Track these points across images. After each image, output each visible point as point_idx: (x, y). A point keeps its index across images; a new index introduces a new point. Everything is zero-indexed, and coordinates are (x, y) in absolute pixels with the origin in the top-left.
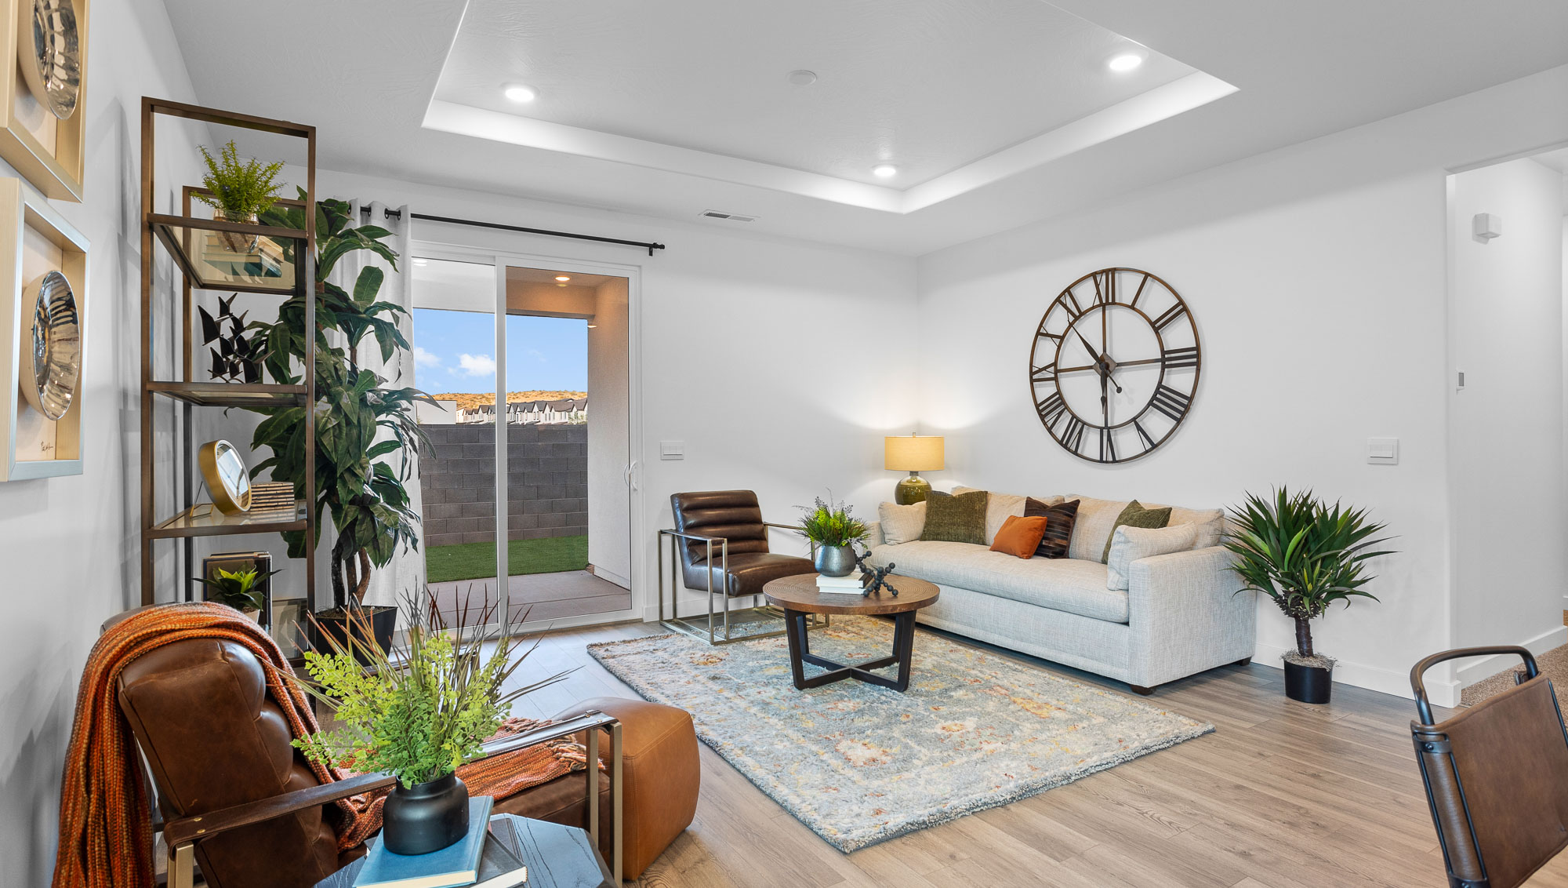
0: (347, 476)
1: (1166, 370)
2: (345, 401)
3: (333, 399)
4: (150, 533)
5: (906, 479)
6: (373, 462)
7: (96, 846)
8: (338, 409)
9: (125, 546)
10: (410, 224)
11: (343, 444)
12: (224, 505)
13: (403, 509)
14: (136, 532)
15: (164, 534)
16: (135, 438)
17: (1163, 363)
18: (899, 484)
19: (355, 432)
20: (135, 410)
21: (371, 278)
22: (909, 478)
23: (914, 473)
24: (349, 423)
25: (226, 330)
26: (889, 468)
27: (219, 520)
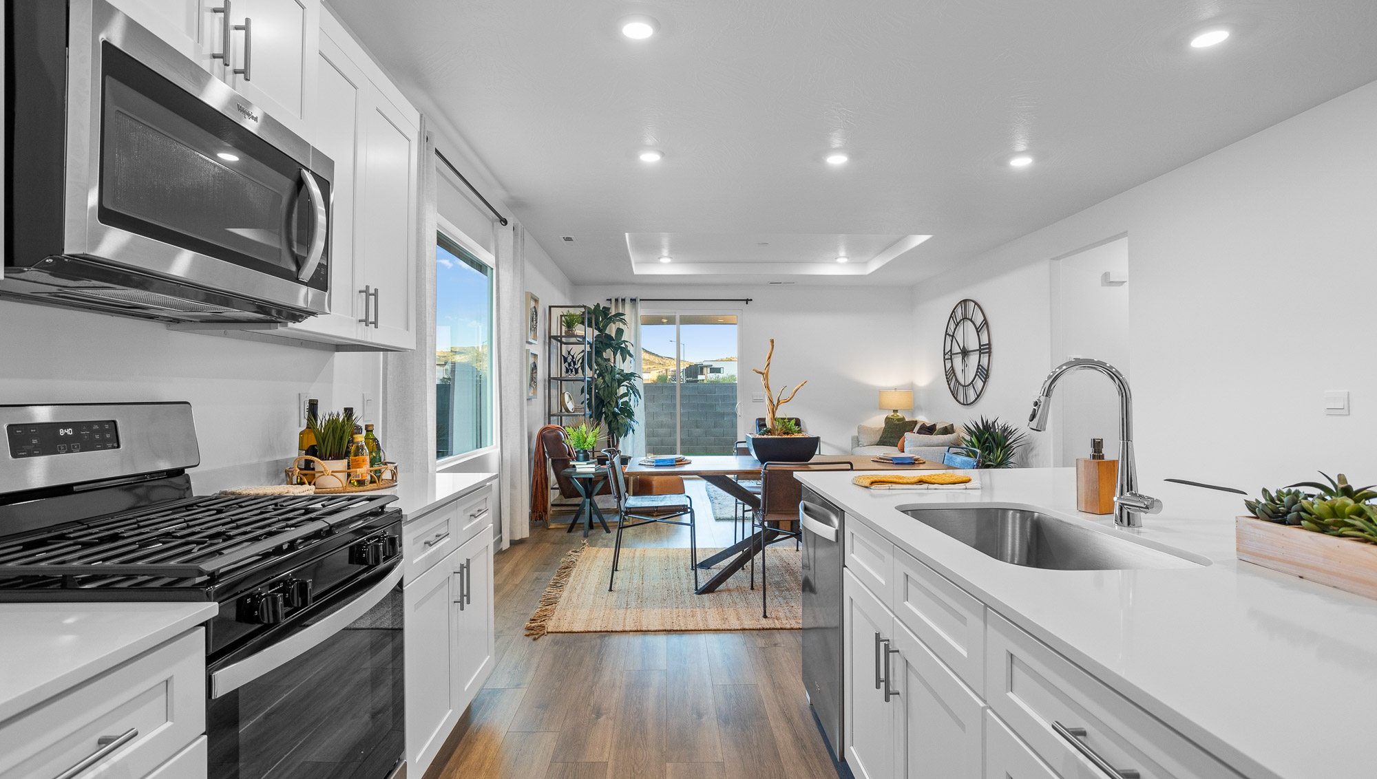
0: (608, 405)
1: (982, 355)
2: (607, 378)
3: (603, 378)
4: (550, 415)
5: (891, 414)
6: (622, 400)
7: (539, 464)
8: (604, 381)
9: (545, 418)
10: (639, 305)
11: (606, 393)
12: (567, 410)
13: (632, 419)
14: (547, 416)
15: (554, 415)
16: (547, 391)
17: (980, 352)
18: (887, 418)
19: (610, 389)
20: (547, 383)
21: (620, 332)
22: (893, 414)
23: (895, 411)
24: (608, 386)
25: (569, 360)
26: (881, 408)
27: (566, 413)
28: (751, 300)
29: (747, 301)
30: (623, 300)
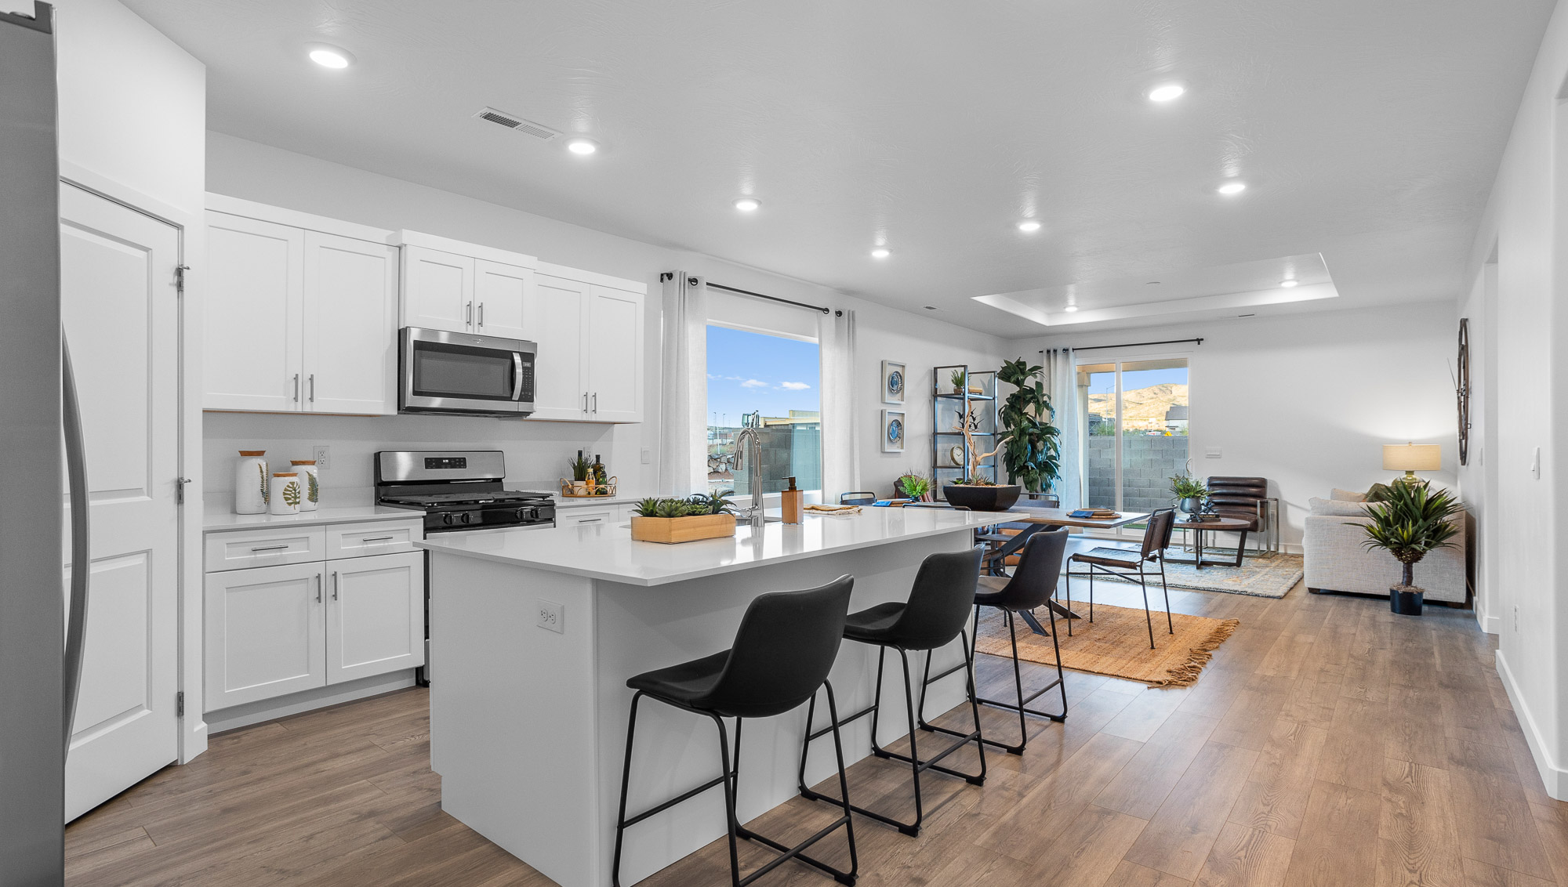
4: (935, 467)
10: (1072, 355)
15: (939, 467)
21: (1039, 385)
22: (1405, 476)
23: (1410, 473)
27: (955, 466)
28: (1202, 340)
29: (1199, 341)
30: (1055, 351)
